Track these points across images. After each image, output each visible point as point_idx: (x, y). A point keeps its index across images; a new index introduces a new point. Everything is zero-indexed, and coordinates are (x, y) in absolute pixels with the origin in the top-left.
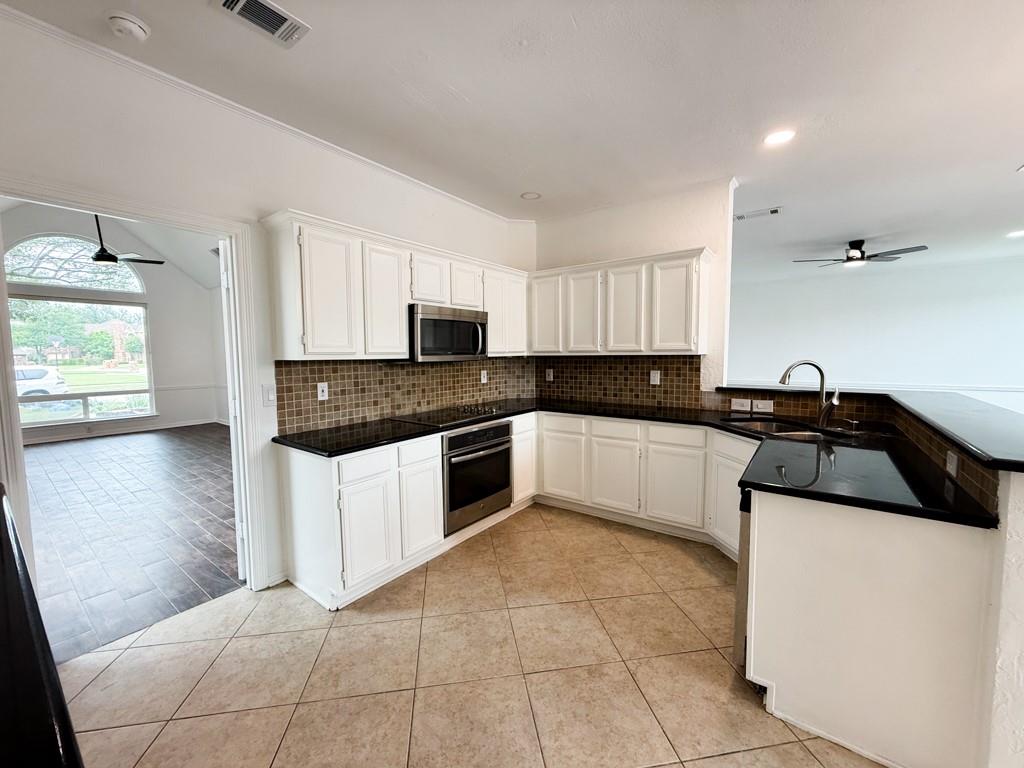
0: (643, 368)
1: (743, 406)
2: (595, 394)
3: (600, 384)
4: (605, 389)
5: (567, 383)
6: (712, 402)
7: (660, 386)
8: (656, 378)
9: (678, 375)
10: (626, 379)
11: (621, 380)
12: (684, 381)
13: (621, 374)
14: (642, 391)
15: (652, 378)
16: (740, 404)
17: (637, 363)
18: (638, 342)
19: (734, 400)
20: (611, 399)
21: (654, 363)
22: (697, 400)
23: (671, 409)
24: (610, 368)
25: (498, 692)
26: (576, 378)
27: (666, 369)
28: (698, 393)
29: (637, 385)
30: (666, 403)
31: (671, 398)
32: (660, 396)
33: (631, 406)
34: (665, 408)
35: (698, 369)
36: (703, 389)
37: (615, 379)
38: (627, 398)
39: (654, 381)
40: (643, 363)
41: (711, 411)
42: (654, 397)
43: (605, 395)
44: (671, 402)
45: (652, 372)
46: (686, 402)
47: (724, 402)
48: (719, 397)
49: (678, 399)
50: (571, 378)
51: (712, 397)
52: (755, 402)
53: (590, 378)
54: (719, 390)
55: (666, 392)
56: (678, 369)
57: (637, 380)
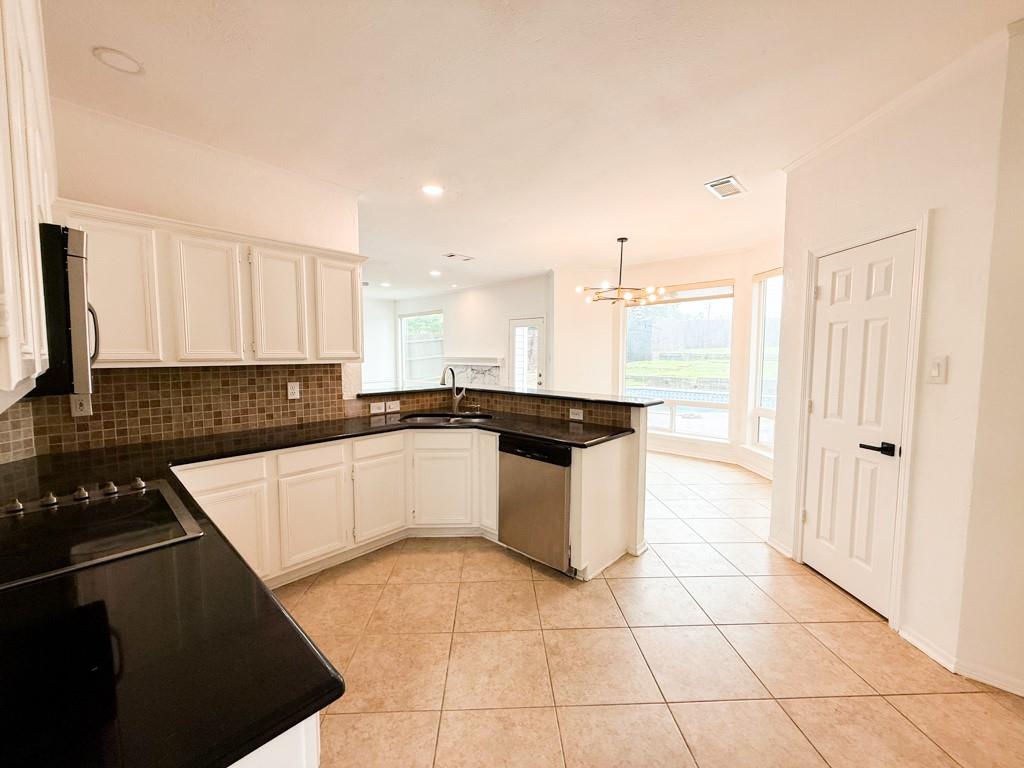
0: (276, 381)
1: (379, 408)
2: (201, 424)
3: (209, 407)
4: (218, 414)
5: (135, 414)
6: (353, 410)
7: (299, 400)
8: (294, 390)
9: (320, 386)
10: (253, 397)
11: (244, 398)
12: (327, 391)
13: (243, 390)
14: (277, 409)
15: (290, 391)
16: (377, 408)
17: (268, 374)
18: (301, 348)
19: (372, 405)
20: (229, 427)
21: (291, 373)
22: (340, 409)
23: (314, 424)
24: (225, 383)
25: (580, 733)
26: (157, 404)
27: (306, 380)
28: (340, 403)
29: (270, 403)
30: (308, 418)
31: (314, 413)
32: (300, 412)
33: (262, 431)
34: (308, 425)
35: (339, 378)
36: (344, 398)
37: (236, 398)
38: (255, 422)
39: (293, 394)
40: (277, 373)
41: (353, 418)
42: (293, 414)
43: (218, 422)
44: (314, 416)
45: (290, 385)
46: (329, 414)
47: (364, 407)
48: (360, 404)
49: (321, 411)
50: (144, 405)
51: (354, 404)
52: (388, 403)
53: (187, 401)
54: (359, 396)
55: (307, 406)
56: (320, 379)
57: (269, 396)
